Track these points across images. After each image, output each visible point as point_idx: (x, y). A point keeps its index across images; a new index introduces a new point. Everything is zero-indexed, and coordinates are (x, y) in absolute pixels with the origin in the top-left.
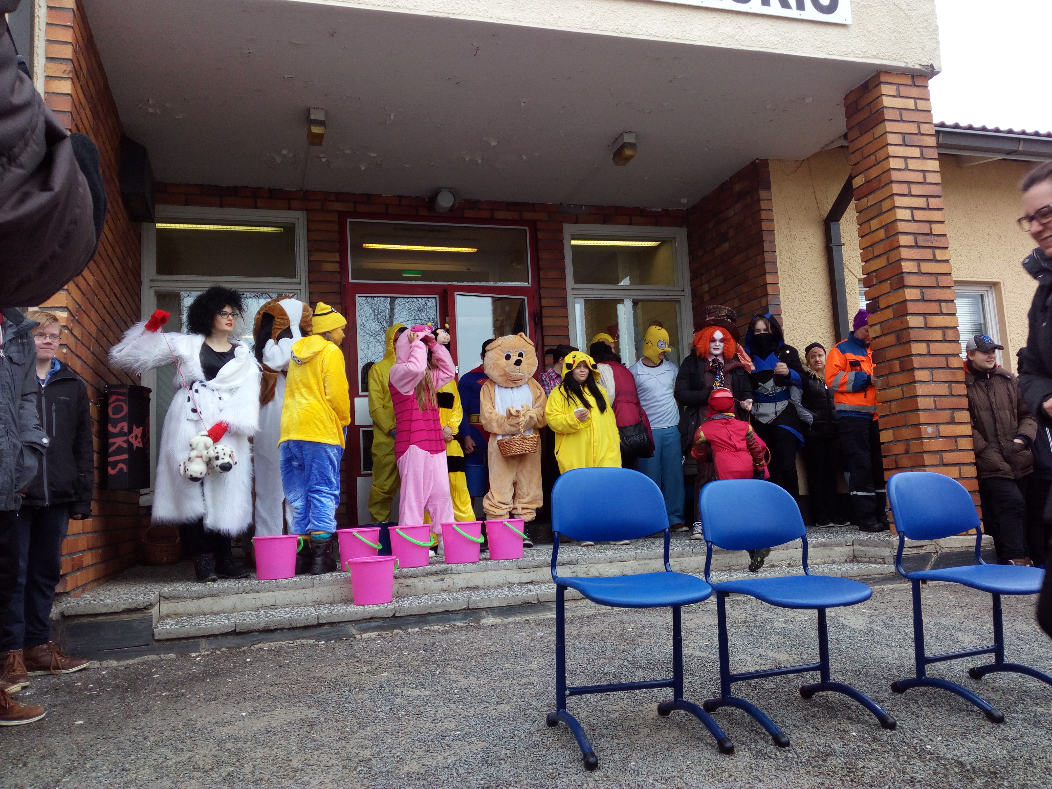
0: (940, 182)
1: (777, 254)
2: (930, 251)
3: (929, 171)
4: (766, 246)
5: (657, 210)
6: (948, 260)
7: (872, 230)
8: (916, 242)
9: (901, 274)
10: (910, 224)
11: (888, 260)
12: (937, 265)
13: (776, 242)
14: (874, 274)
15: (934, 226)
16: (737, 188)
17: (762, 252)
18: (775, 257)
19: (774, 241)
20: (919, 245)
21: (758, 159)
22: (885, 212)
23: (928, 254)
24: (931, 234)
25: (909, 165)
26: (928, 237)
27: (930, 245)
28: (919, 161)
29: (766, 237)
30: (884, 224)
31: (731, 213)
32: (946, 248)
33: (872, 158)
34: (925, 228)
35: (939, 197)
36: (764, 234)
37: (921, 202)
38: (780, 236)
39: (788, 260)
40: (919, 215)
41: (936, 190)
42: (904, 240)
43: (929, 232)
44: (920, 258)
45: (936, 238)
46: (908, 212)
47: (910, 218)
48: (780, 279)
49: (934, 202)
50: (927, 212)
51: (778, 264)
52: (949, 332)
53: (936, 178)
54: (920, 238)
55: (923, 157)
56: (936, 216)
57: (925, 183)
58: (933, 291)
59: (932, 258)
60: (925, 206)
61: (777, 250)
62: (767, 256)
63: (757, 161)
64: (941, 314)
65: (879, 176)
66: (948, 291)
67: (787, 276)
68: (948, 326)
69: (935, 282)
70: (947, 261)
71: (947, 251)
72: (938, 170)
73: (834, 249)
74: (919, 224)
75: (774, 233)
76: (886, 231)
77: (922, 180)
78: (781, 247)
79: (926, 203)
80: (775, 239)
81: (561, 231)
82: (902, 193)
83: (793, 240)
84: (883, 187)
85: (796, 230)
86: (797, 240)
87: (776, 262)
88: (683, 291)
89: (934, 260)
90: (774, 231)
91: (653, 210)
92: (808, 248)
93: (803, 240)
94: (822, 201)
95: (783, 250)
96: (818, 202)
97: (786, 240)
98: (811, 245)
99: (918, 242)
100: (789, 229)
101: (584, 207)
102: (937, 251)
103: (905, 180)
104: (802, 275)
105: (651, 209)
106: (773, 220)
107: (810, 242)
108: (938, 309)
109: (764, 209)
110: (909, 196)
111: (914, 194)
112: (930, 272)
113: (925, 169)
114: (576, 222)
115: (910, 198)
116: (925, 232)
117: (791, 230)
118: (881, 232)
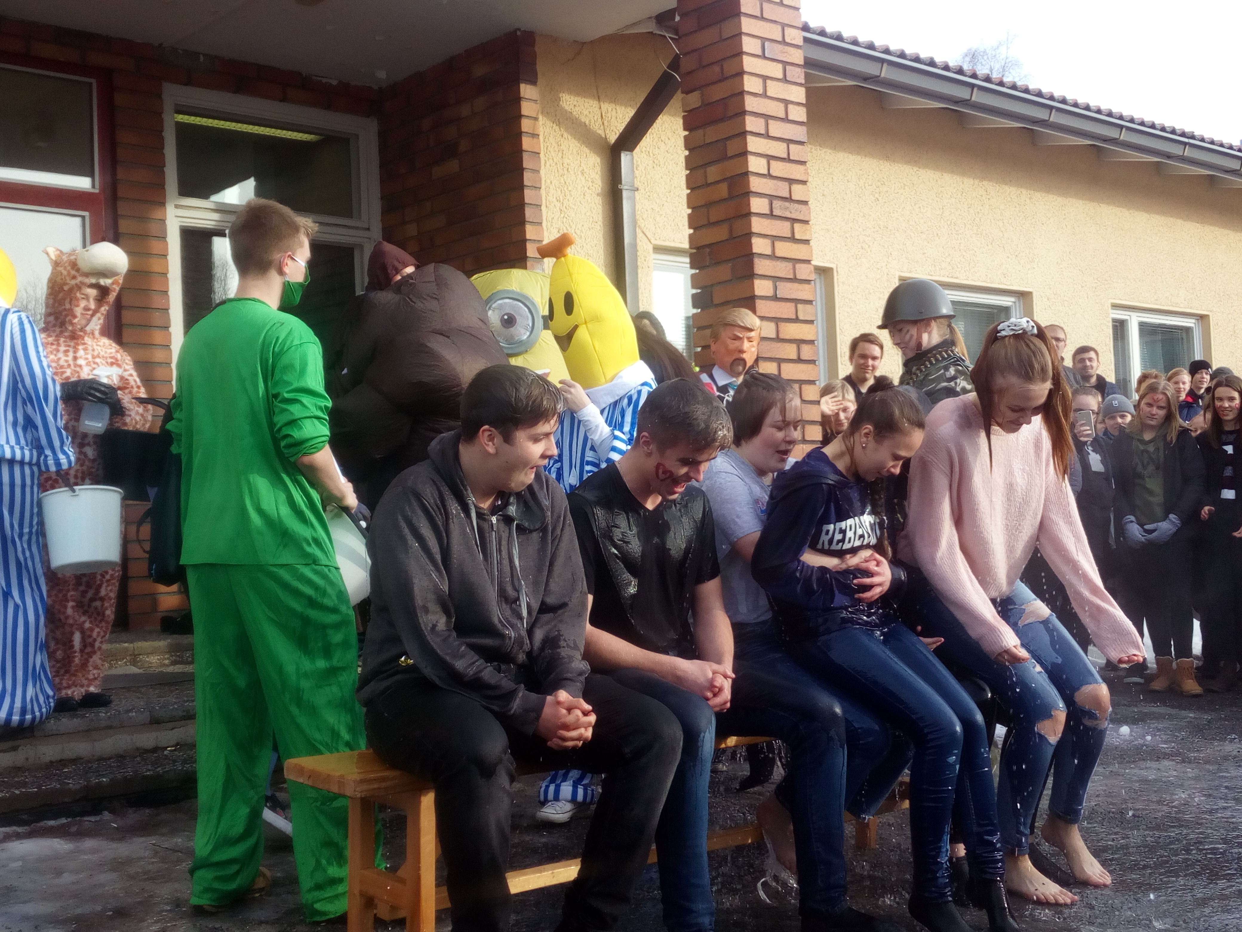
0: (805, 120)
1: (543, 191)
2: (787, 224)
3: (792, 103)
4: (528, 179)
5: (330, 81)
7: (709, 182)
8: (771, 210)
9: (748, 257)
10: (765, 180)
11: (731, 231)
12: (795, 246)
13: (541, 172)
14: (708, 250)
15: (796, 188)
16: (479, 71)
17: (520, 187)
18: (540, 197)
19: (538, 171)
20: (774, 214)
21: (519, 29)
22: (732, 157)
23: (783, 228)
24: (789, 199)
25: (768, 89)
26: (787, 204)
27: (789, 215)
28: (780, 84)
29: (527, 163)
30: (728, 175)
31: (465, 110)
32: (806, 222)
33: (717, 69)
34: (782, 189)
35: (801, 143)
36: (525, 156)
37: (779, 149)
38: (548, 164)
39: (558, 204)
40: (778, 169)
41: (800, 133)
42: (757, 205)
43: (788, 196)
44: (775, 234)
45: (796, 206)
46: (763, 162)
47: (766, 172)
48: (546, 234)
49: (796, 151)
50: (788, 165)
51: (543, 208)
52: (805, 348)
53: (799, 114)
54: (777, 204)
55: (785, 80)
56: (795, 172)
57: (786, 120)
58: (789, 285)
59: (790, 236)
60: (785, 155)
61: (543, 187)
62: (529, 195)
63: (519, 33)
64: (796, 320)
65: (723, 99)
66: (806, 286)
68: (804, 338)
69: (792, 271)
70: (807, 242)
71: (807, 226)
72: (804, 102)
73: (625, 194)
74: (775, 182)
75: (539, 157)
76: (730, 188)
77: (782, 115)
78: (549, 181)
79: (786, 150)
80: (540, 167)
81: (159, 96)
82: (758, 131)
83: (566, 172)
84: (731, 118)
85: (570, 157)
86: (572, 173)
87: (540, 206)
88: (368, 229)
89: (793, 239)
90: (539, 153)
91: (324, 80)
92: (586, 188)
93: (580, 173)
94: (609, 115)
95: (551, 187)
96: (603, 114)
97: (556, 171)
98: (591, 184)
99: (774, 210)
100: (560, 154)
101: (201, 57)
102: (797, 226)
103: (762, 112)
104: (577, 230)
105: (319, 79)
106: (538, 135)
107: (589, 179)
108: (794, 312)
109: (526, 114)
110: (765, 138)
111: (772, 135)
112: (786, 256)
113: (788, 98)
114: (188, 83)
115: (766, 140)
116: (784, 196)
117: (564, 156)
118: (724, 186)
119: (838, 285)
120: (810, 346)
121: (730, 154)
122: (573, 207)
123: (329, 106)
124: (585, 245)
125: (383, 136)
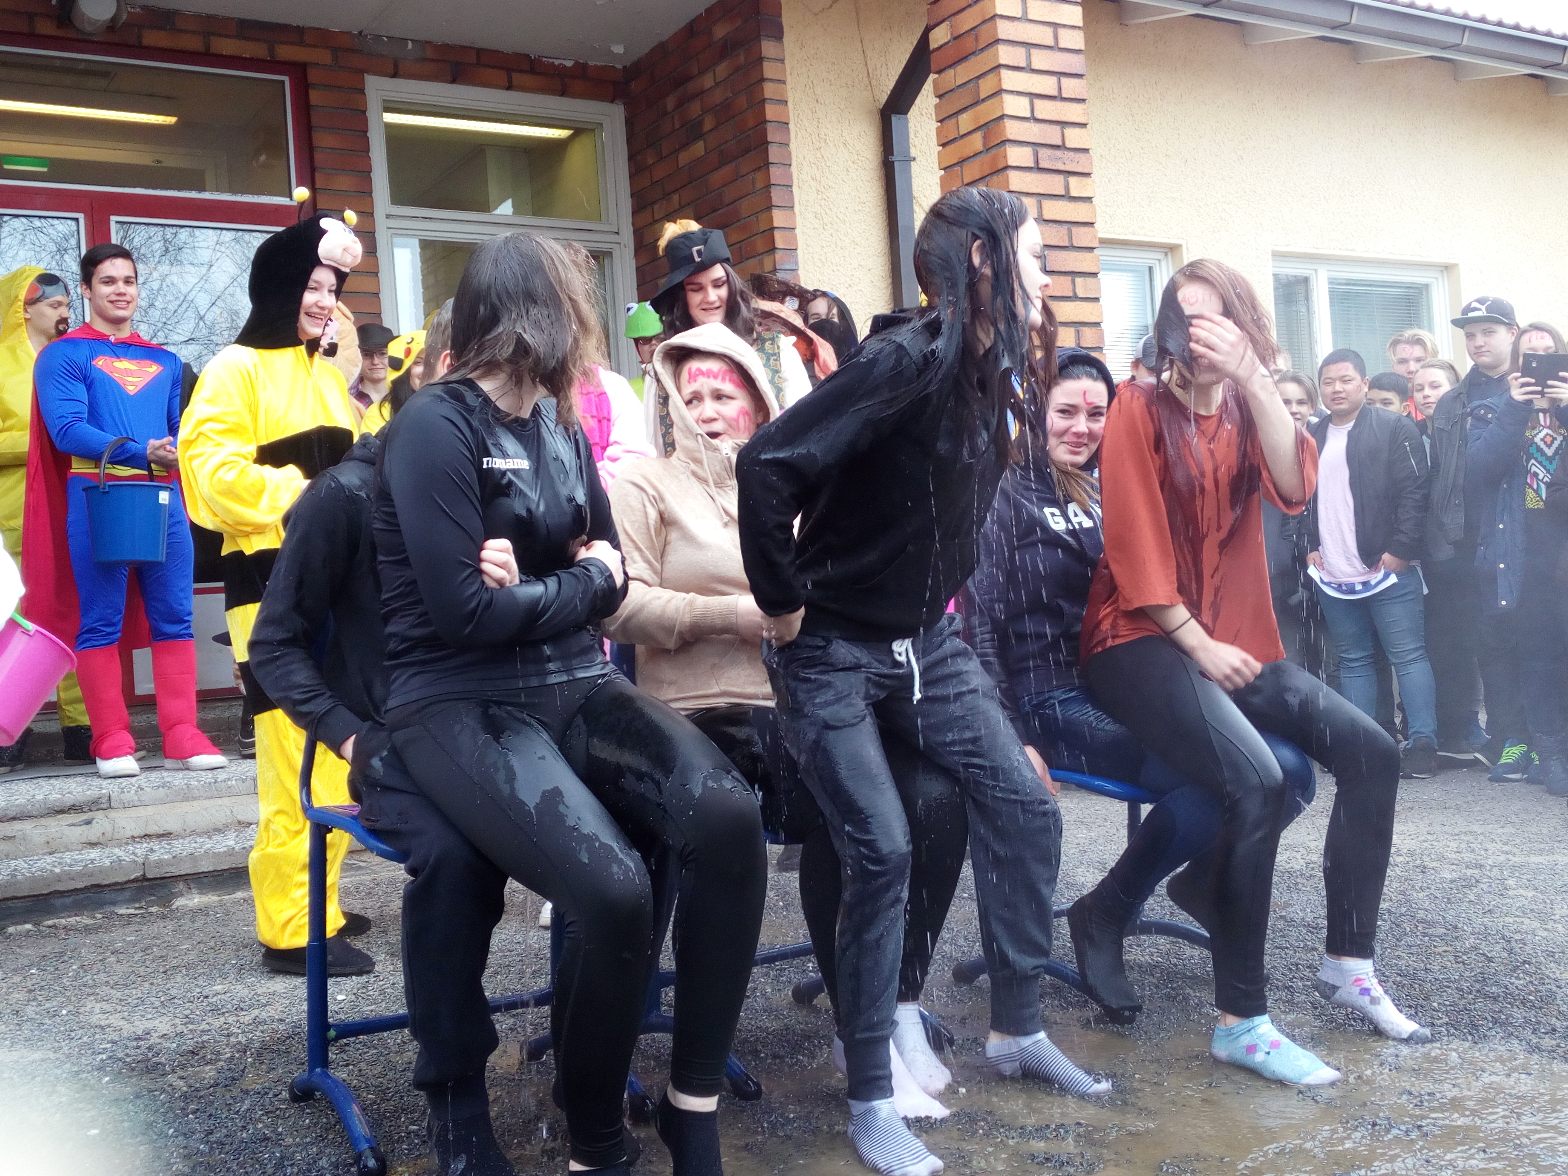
0: (1083, 48)
1: (794, 169)
2: (1060, 178)
3: (1064, 26)
4: (774, 154)
5: (564, 62)
6: (1091, 198)
7: (961, 133)
8: (1037, 162)
10: (1026, 125)
12: (1072, 205)
13: (791, 145)
15: (1069, 132)
16: (720, 32)
17: (765, 165)
18: (790, 176)
19: (787, 145)
20: (1041, 166)
22: (984, 100)
23: (1055, 184)
24: (1062, 147)
25: (1029, 11)
26: (1058, 153)
27: (1062, 167)
28: (1047, 4)
29: (772, 135)
30: (982, 122)
31: (708, 81)
32: (1088, 175)
34: (1052, 135)
35: (1079, 76)
36: (770, 128)
37: (1047, 85)
38: (800, 135)
39: (813, 183)
40: (1044, 109)
41: (1075, 63)
42: (1016, 156)
43: (1059, 143)
44: (1042, 192)
45: (1071, 154)
46: (1025, 101)
47: (1028, 115)
48: (799, 219)
49: (1071, 87)
50: (1058, 104)
51: (795, 189)
52: (1087, 332)
53: (1074, 40)
54: (1043, 153)
56: (1072, 113)
57: (1055, 48)
58: (1064, 254)
59: (1063, 193)
60: (1055, 93)
61: (794, 163)
62: (775, 173)
64: (1074, 298)
65: (973, 28)
66: (1087, 255)
67: (811, 215)
68: (1086, 320)
69: (1066, 238)
70: (1089, 199)
71: (1088, 180)
72: (1081, 24)
73: (897, 166)
74: (1042, 125)
75: (788, 129)
76: (985, 138)
77: (1050, 42)
78: (801, 157)
79: (1056, 86)
80: (789, 140)
81: (362, 91)
82: (1016, 64)
83: (823, 144)
84: (982, 50)
85: (828, 126)
86: (831, 145)
87: (791, 186)
88: (617, 233)
89: (1067, 197)
90: (787, 124)
91: (557, 62)
92: (850, 163)
93: (841, 145)
94: (878, 72)
95: (804, 163)
96: (870, 72)
97: (810, 144)
98: (856, 157)
99: (1040, 161)
100: (815, 123)
101: (410, 44)
102: (1073, 180)
103: (1021, 40)
104: (839, 215)
105: (551, 60)
106: (786, 102)
107: (854, 151)
108: (1071, 288)
109: (770, 77)
110: (1027, 72)
111: (1036, 68)
112: (1058, 219)
113: (1058, 21)
114: (394, 75)
115: (1029, 75)
116: (1054, 143)
117: (820, 125)
118: (978, 138)
120: (1094, 329)
121: (982, 96)
122: (834, 185)
123: (563, 93)
124: (850, 231)
125: (630, 123)
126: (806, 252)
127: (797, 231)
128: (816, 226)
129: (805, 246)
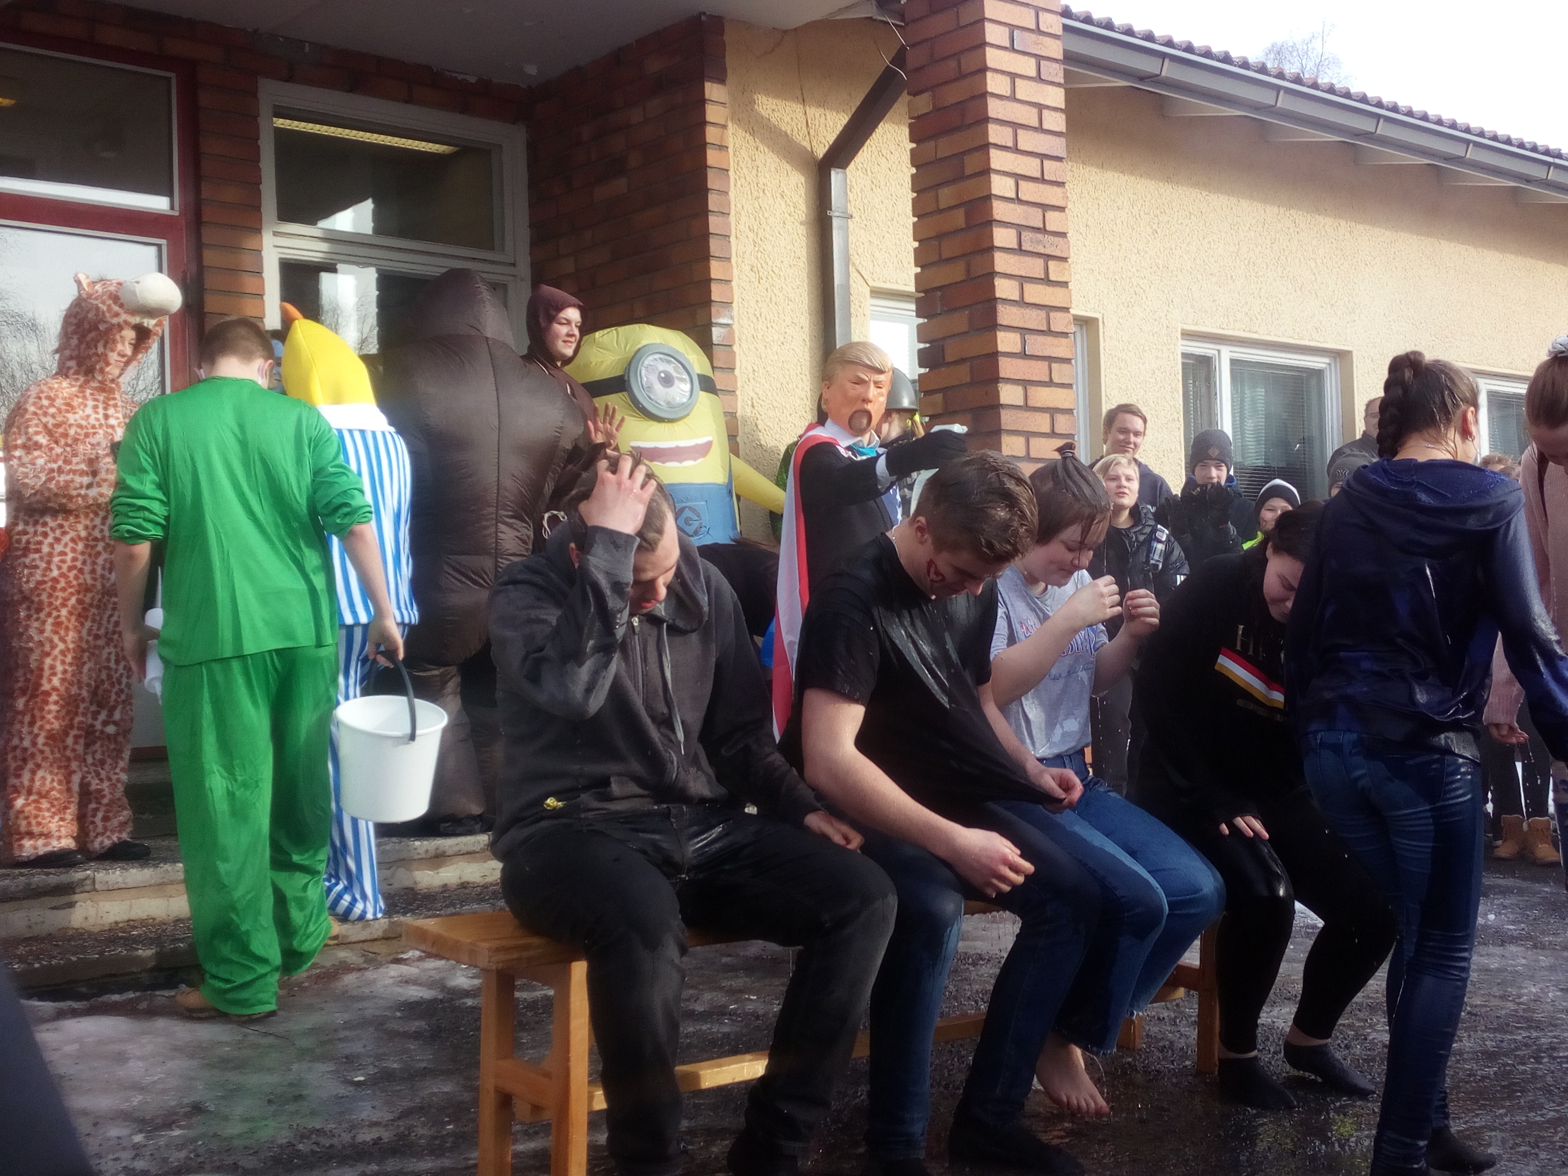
0: (1064, 130)
1: (732, 219)
2: (1040, 262)
3: (1048, 107)
4: (713, 202)
5: (468, 78)
6: (1067, 283)
7: (941, 207)
8: (1020, 244)
9: (990, 302)
10: (1011, 206)
11: (968, 271)
12: (1049, 290)
13: (730, 194)
14: (939, 294)
15: (1051, 215)
16: (654, 66)
17: (704, 212)
18: (728, 225)
19: (726, 193)
20: (1023, 248)
21: (704, 13)
22: (971, 176)
23: (1034, 267)
24: (1043, 230)
25: (1017, 89)
26: (1040, 236)
27: (1042, 251)
28: (1033, 84)
29: (712, 182)
30: (966, 199)
31: (636, 115)
32: (1064, 259)
33: (953, 64)
34: (1034, 218)
35: (1059, 159)
36: (711, 174)
37: (1030, 167)
38: (739, 184)
39: (751, 235)
40: (1029, 191)
41: (1057, 146)
42: (1002, 237)
43: (1041, 226)
44: (1024, 274)
45: (1052, 238)
46: (1010, 182)
47: (1013, 196)
48: (735, 272)
49: (1052, 170)
50: (1042, 187)
51: (733, 239)
52: (1061, 419)
53: (1056, 122)
54: (1026, 236)
55: (1039, 78)
56: (1050, 195)
57: (1040, 129)
58: (1041, 339)
59: (1043, 276)
60: (1038, 175)
61: (733, 213)
62: (714, 223)
63: (703, 18)
64: (1050, 383)
65: (962, 102)
66: (1063, 341)
67: (748, 268)
68: (1060, 406)
69: (1044, 322)
70: (1064, 284)
71: (1065, 265)
72: (1063, 107)
73: (835, 223)
74: (1025, 208)
75: (728, 175)
76: (968, 215)
77: (1035, 123)
78: (739, 206)
79: (1039, 168)
80: (729, 187)
81: (254, 95)
82: (1004, 144)
83: (761, 194)
84: (970, 126)
85: (767, 175)
86: (769, 195)
87: (729, 237)
88: (514, 265)
89: (1046, 281)
90: (728, 171)
91: (460, 77)
92: (786, 215)
93: (779, 196)
94: (817, 122)
95: (742, 213)
96: (810, 121)
97: (749, 193)
98: (792, 209)
99: (1023, 244)
100: (754, 171)
101: (307, 44)
102: (1052, 264)
103: (1009, 120)
104: (774, 268)
105: (454, 75)
106: (727, 147)
107: (791, 204)
108: (1047, 373)
109: (712, 121)
110: (1013, 152)
111: (1022, 148)
112: (1038, 302)
113: (1042, 102)
114: (289, 79)
115: (1015, 155)
116: (1036, 225)
117: (759, 174)
118: (960, 213)
119: (1105, 340)
120: (1067, 416)
121: (968, 172)
122: (771, 238)
123: (465, 109)
124: (784, 286)
125: (532, 147)
126: (741, 306)
127: (734, 284)
128: (753, 280)
129: (741, 300)
